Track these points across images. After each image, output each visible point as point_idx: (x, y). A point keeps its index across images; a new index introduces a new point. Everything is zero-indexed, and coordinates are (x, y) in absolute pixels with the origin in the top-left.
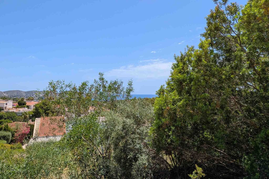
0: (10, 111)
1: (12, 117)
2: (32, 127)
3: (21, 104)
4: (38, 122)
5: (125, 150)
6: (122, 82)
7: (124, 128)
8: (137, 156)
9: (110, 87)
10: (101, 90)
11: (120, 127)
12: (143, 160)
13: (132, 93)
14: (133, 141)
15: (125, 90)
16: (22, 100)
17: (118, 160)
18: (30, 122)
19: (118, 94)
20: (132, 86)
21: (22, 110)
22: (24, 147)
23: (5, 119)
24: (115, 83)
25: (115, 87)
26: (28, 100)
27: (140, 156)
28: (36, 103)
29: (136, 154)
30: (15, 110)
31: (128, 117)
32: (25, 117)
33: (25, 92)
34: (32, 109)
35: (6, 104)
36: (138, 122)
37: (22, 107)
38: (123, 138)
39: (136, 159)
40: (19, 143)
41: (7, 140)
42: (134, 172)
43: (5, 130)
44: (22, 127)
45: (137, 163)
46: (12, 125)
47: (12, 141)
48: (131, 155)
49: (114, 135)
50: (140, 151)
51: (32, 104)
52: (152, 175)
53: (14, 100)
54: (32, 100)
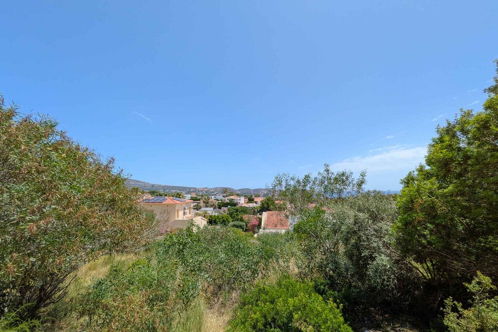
0: (243, 205)
1: (244, 211)
2: (260, 220)
3: (251, 200)
4: (265, 215)
5: (357, 247)
6: (352, 173)
7: (356, 223)
8: (374, 256)
9: (336, 179)
10: (326, 183)
11: (352, 220)
12: (383, 260)
13: (363, 186)
14: (368, 238)
15: (354, 182)
16: (251, 196)
17: (350, 256)
18: (258, 215)
19: (346, 187)
20: (365, 177)
21: (251, 205)
22: (256, 235)
23: (240, 212)
24: (343, 175)
25: (342, 179)
26: (256, 196)
27: (377, 255)
28: (263, 199)
29: (373, 252)
30: (246, 205)
31: (360, 210)
32: (254, 211)
33: (253, 190)
34: (259, 204)
35: (240, 200)
36: (375, 218)
37: (251, 203)
38: (355, 232)
39: (373, 259)
40: (251, 232)
41: (243, 229)
42: (370, 272)
43: (241, 220)
44: (252, 219)
45: (375, 263)
46: (246, 217)
47: (246, 230)
48: (365, 253)
49: (344, 228)
50: (377, 250)
51: (259, 200)
52: (396, 281)
53: (245, 196)
54: (259, 196)
